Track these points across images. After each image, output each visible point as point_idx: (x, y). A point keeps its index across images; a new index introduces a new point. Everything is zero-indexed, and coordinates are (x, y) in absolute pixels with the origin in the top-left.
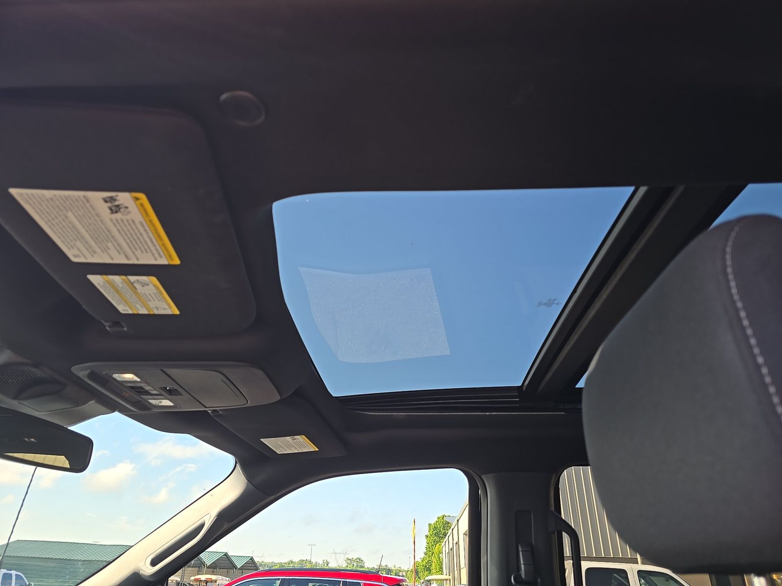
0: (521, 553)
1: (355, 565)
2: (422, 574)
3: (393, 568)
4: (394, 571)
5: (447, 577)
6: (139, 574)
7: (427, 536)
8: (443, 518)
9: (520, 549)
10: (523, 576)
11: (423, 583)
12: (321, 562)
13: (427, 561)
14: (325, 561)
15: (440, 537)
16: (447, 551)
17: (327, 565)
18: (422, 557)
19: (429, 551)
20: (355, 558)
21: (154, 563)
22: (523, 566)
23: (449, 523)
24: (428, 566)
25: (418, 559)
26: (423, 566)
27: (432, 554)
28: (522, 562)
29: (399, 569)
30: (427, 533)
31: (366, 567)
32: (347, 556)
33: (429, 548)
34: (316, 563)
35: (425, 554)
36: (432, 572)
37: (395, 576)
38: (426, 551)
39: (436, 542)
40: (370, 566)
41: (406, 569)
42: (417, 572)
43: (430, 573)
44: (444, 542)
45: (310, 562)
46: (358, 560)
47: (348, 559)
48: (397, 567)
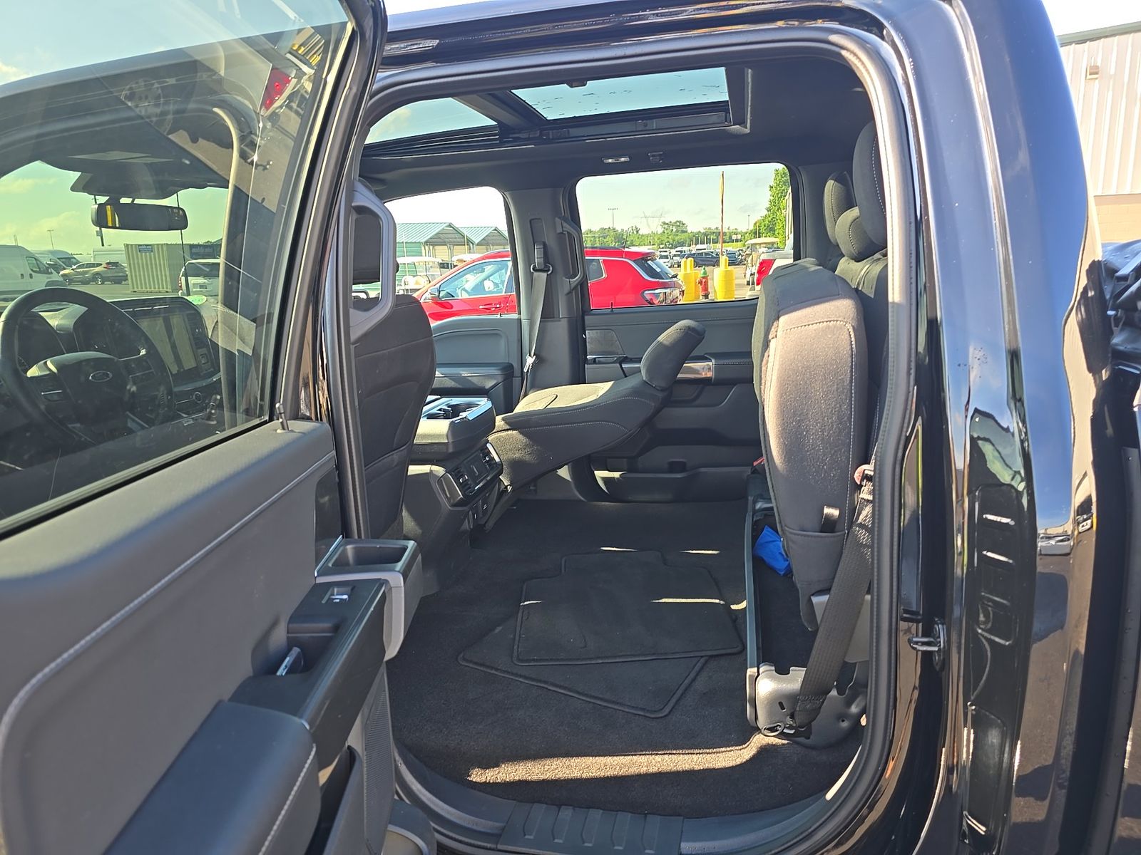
1: (675, 230)
7: (772, 188)
12: (629, 229)
13: (770, 219)
14: (634, 228)
17: (637, 232)
18: (764, 215)
19: (774, 206)
20: (673, 221)
25: (759, 217)
26: (765, 226)
27: (778, 209)
29: (734, 231)
30: (772, 183)
31: (689, 231)
32: (663, 220)
34: (623, 230)
35: (769, 210)
38: (768, 206)
40: (695, 231)
41: (744, 231)
46: (678, 224)
47: (664, 223)
48: (729, 229)
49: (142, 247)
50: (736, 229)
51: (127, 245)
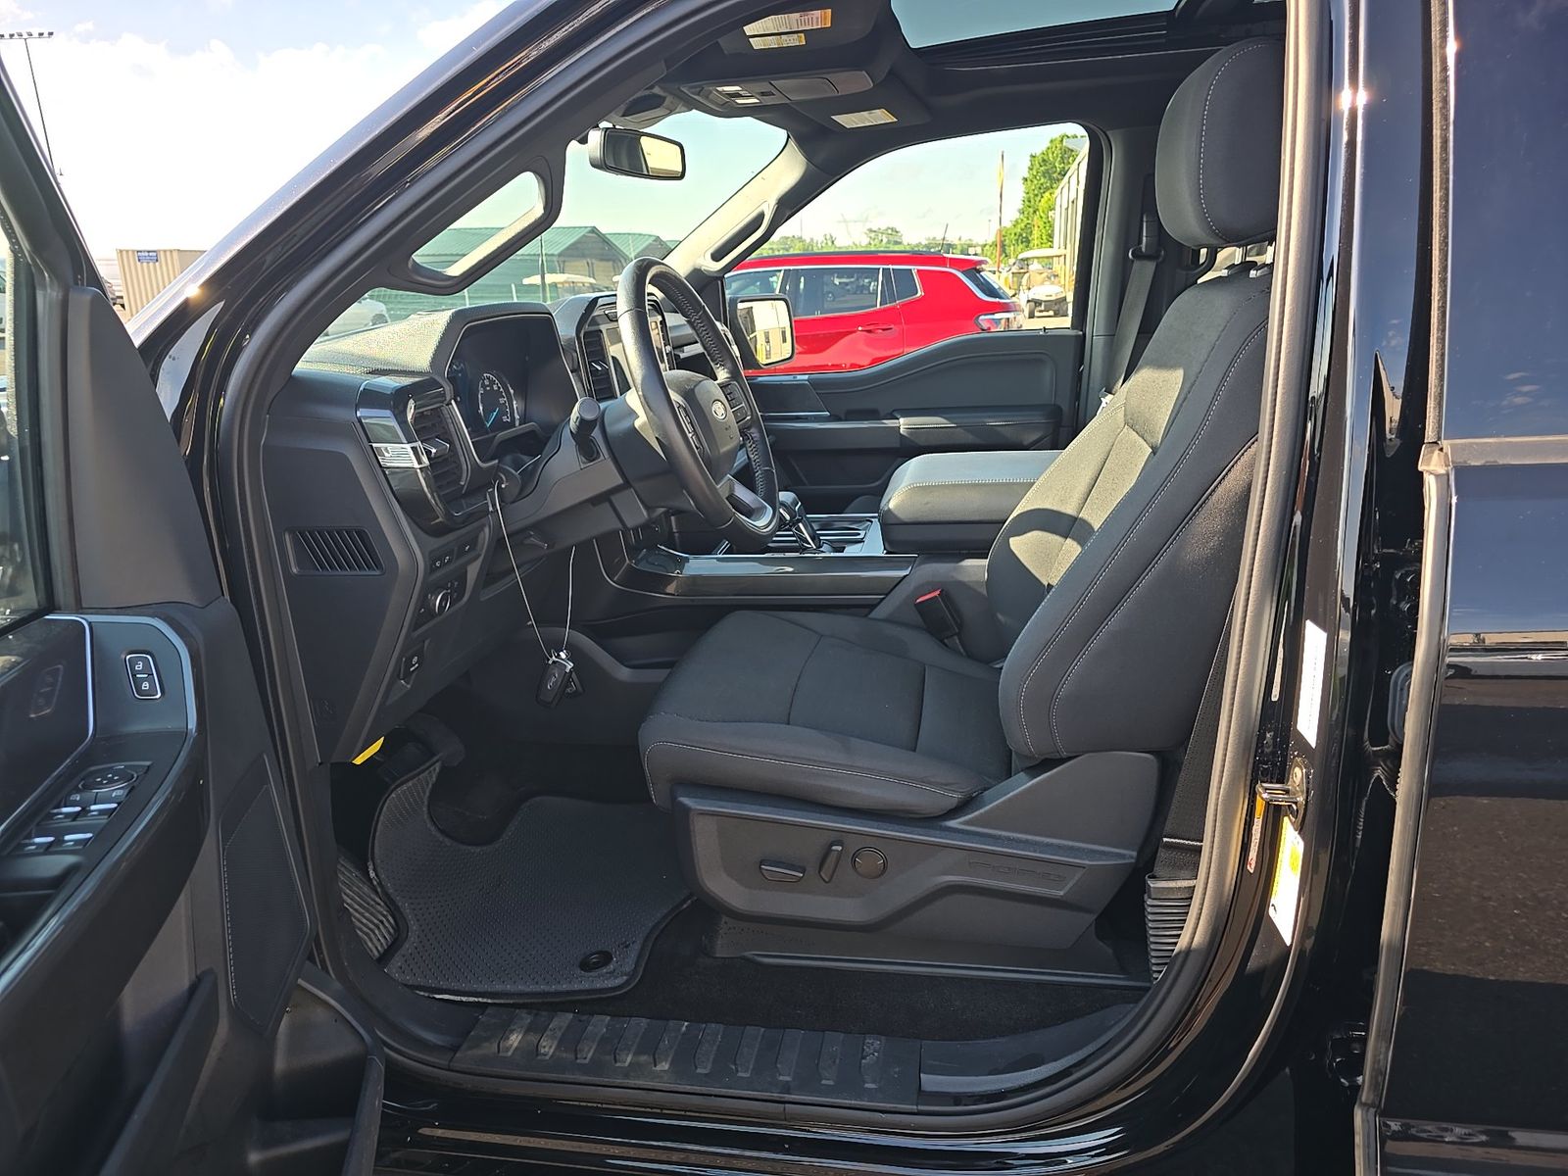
0: (1145, 224)
1: (885, 240)
2: (1012, 248)
3: (956, 242)
4: (959, 247)
5: (1062, 251)
6: (700, 270)
7: (1025, 179)
8: (1062, 141)
9: (1145, 219)
10: (1143, 250)
11: (1014, 264)
12: (821, 239)
13: (1023, 225)
14: (828, 237)
15: (1051, 179)
16: (1065, 206)
17: (833, 241)
18: (1015, 218)
19: (1030, 206)
20: (883, 228)
21: (717, 256)
22: (1144, 239)
23: (1072, 151)
24: (1024, 235)
25: (1007, 224)
26: (1016, 234)
27: (1035, 212)
28: (1144, 234)
29: (968, 242)
30: (1027, 175)
31: (905, 243)
33: (1030, 201)
34: (812, 240)
35: (1021, 212)
36: (1031, 245)
37: (962, 254)
38: (1022, 206)
39: (1043, 190)
40: (914, 241)
41: (982, 242)
42: (1003, 246)
43: (1027, 247)
44: (1060, 188)
45: (800, 239)
46: (890, 231)
47: (871, 231)
48: (960, 239)
49: (143, 254)
50: (970, 240)
51: (121, 251)
